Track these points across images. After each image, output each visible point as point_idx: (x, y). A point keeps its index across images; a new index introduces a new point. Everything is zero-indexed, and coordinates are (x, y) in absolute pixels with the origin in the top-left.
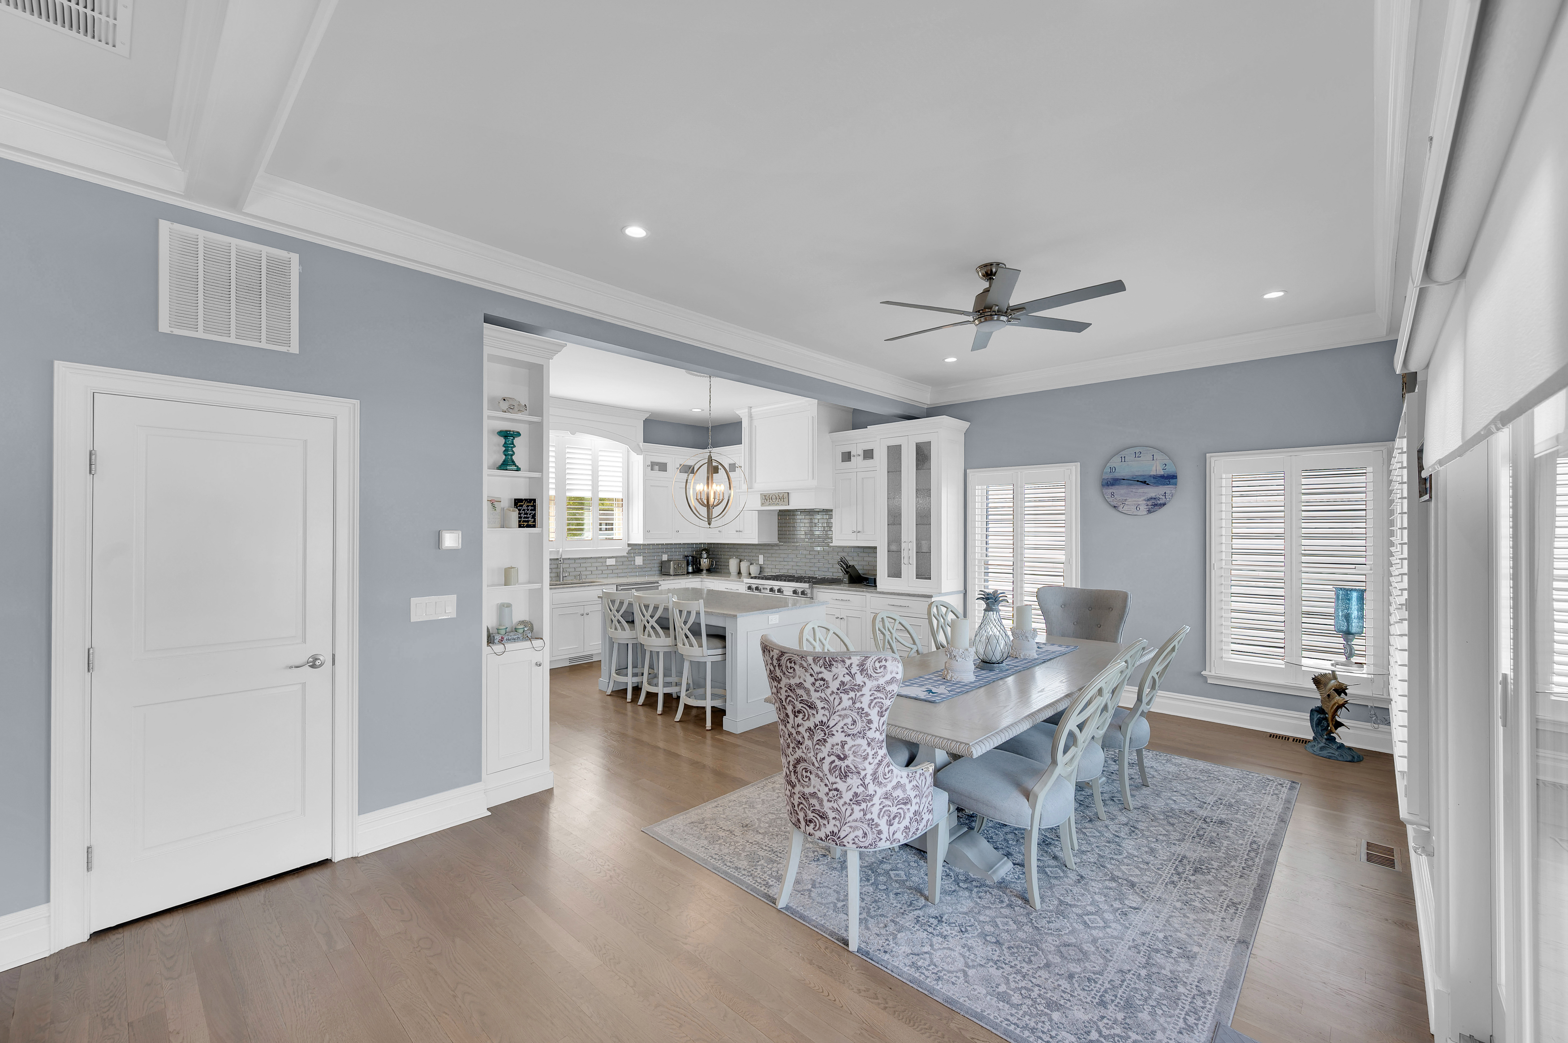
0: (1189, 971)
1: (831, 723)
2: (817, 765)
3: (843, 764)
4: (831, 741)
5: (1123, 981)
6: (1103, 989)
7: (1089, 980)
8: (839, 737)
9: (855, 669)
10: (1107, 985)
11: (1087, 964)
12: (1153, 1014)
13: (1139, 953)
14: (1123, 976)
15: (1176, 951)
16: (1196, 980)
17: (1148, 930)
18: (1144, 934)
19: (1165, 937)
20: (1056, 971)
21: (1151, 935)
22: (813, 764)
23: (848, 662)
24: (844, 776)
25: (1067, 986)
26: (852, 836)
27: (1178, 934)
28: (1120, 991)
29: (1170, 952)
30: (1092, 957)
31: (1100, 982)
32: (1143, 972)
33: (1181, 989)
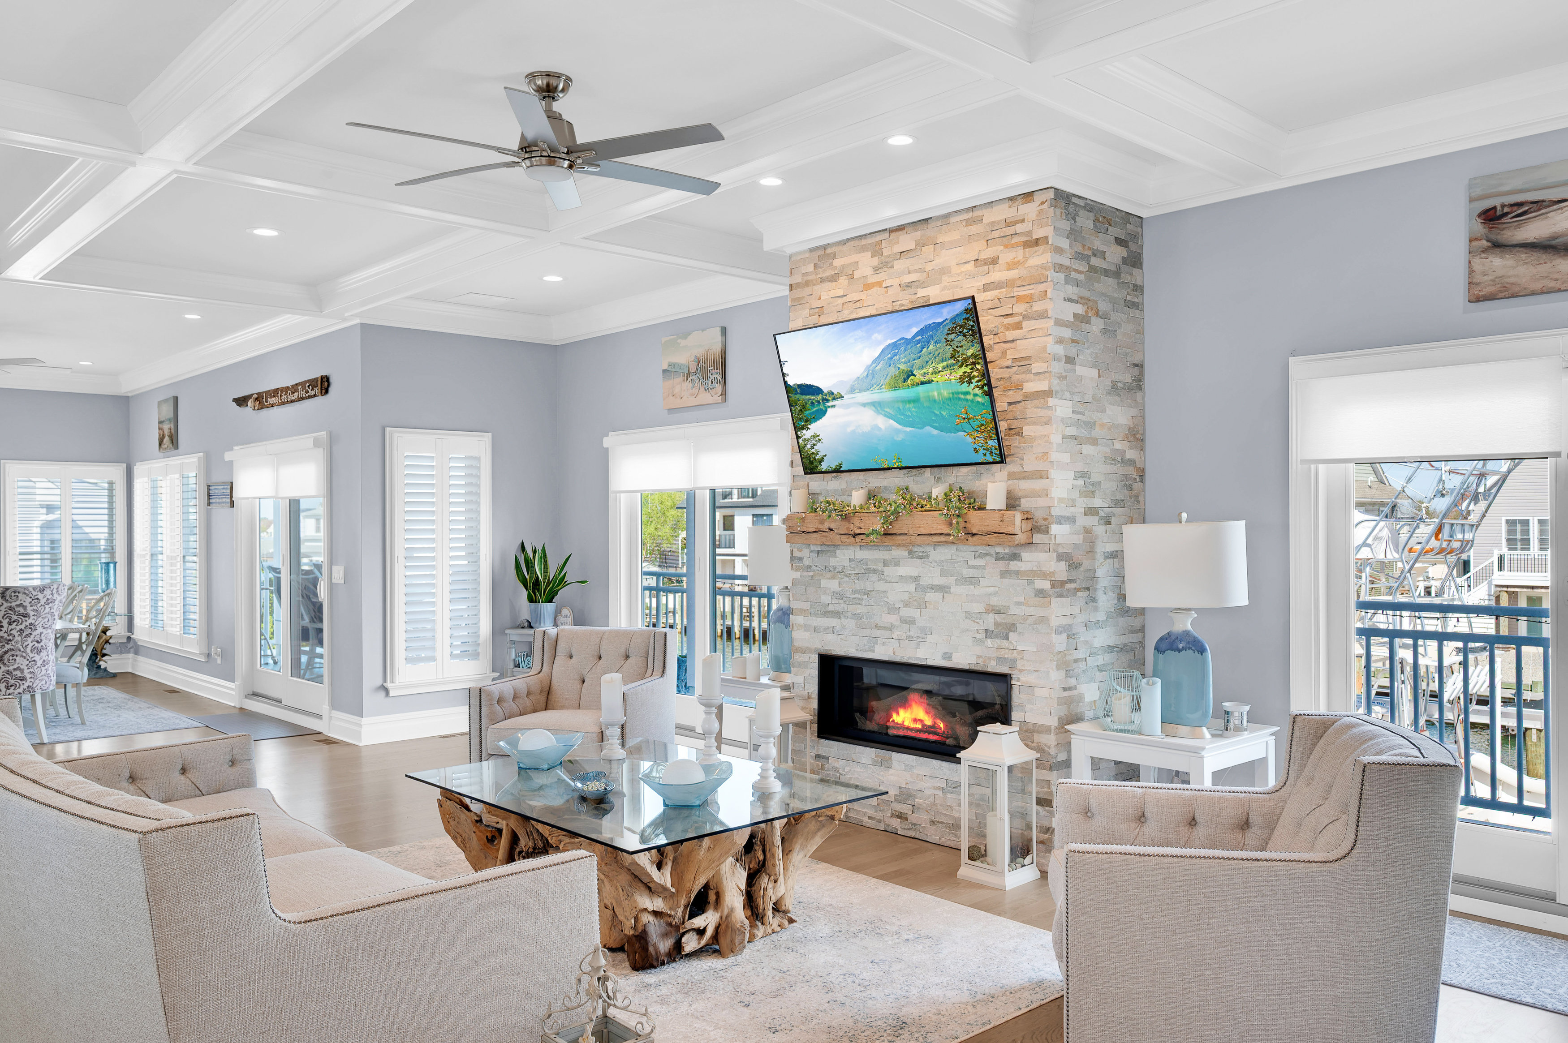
1: (36, 623)
2: (22, 650)
3: (39, 645)
4: (34, 633)
8: (40, 630)
9: (55, 591)
22: (20, 650)
23: (52, 587)
24: (39, 652)
26: (40, 685)
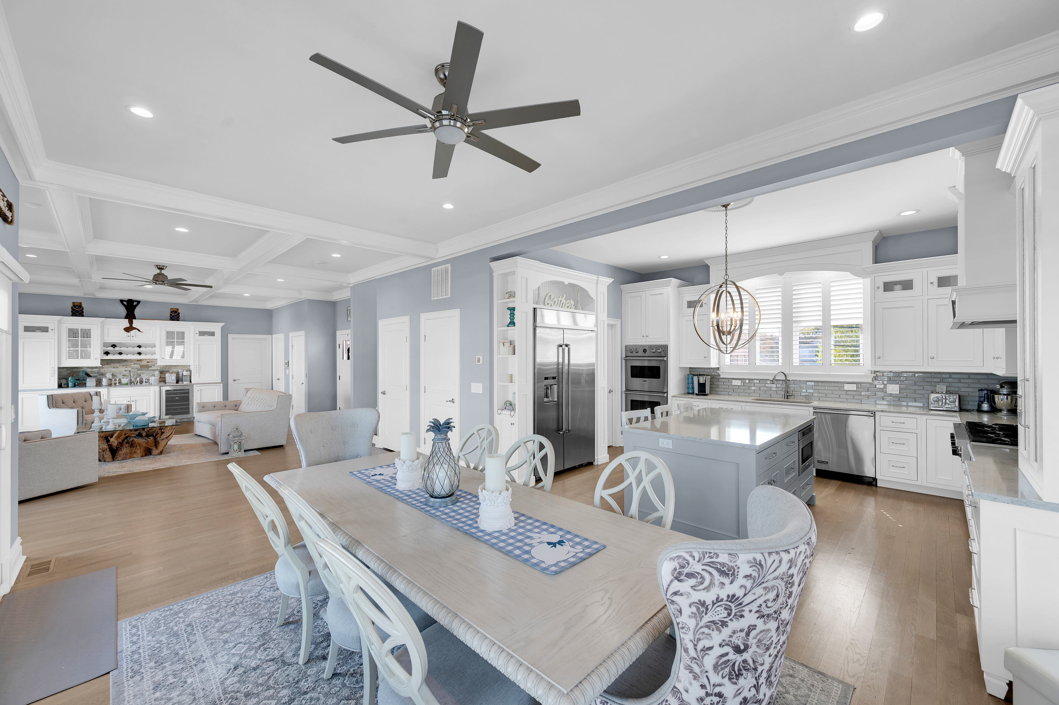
0: (153, 677)
5: (188, 640)
6: (195, 629)
7: (206, 626)
10: (195, 632)
11: (216, 630)
12: (160, 642)
13: (194, 659)
14: (191, 642)
15: (171, 679)
16: (144, 676)
17: (201, 675)
18: (202, 670)
19: (185, 682)
20: (226, 616)
21: (197, 675)
25: (214, 617)
27: (178, 693)
28: (186, 635)
29: (175, 676)
30: (218, 634)
31: (200, 630)
32: (181, 652)
33: (152, 664)
